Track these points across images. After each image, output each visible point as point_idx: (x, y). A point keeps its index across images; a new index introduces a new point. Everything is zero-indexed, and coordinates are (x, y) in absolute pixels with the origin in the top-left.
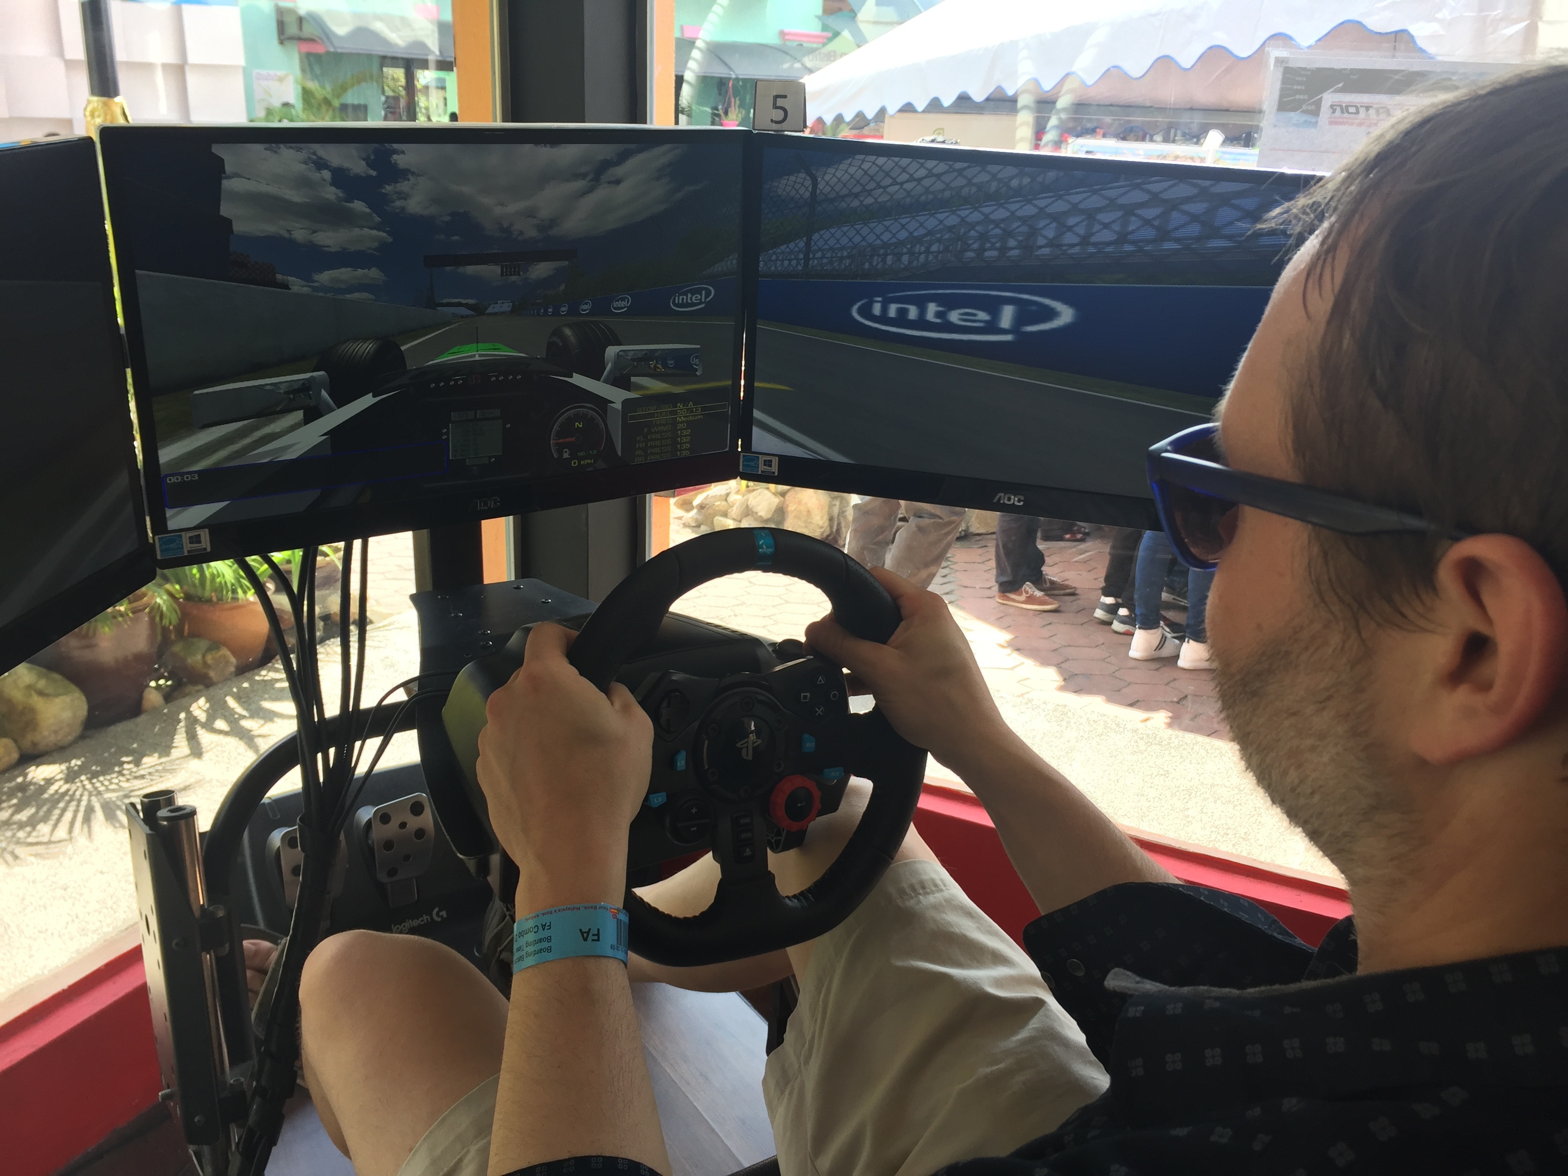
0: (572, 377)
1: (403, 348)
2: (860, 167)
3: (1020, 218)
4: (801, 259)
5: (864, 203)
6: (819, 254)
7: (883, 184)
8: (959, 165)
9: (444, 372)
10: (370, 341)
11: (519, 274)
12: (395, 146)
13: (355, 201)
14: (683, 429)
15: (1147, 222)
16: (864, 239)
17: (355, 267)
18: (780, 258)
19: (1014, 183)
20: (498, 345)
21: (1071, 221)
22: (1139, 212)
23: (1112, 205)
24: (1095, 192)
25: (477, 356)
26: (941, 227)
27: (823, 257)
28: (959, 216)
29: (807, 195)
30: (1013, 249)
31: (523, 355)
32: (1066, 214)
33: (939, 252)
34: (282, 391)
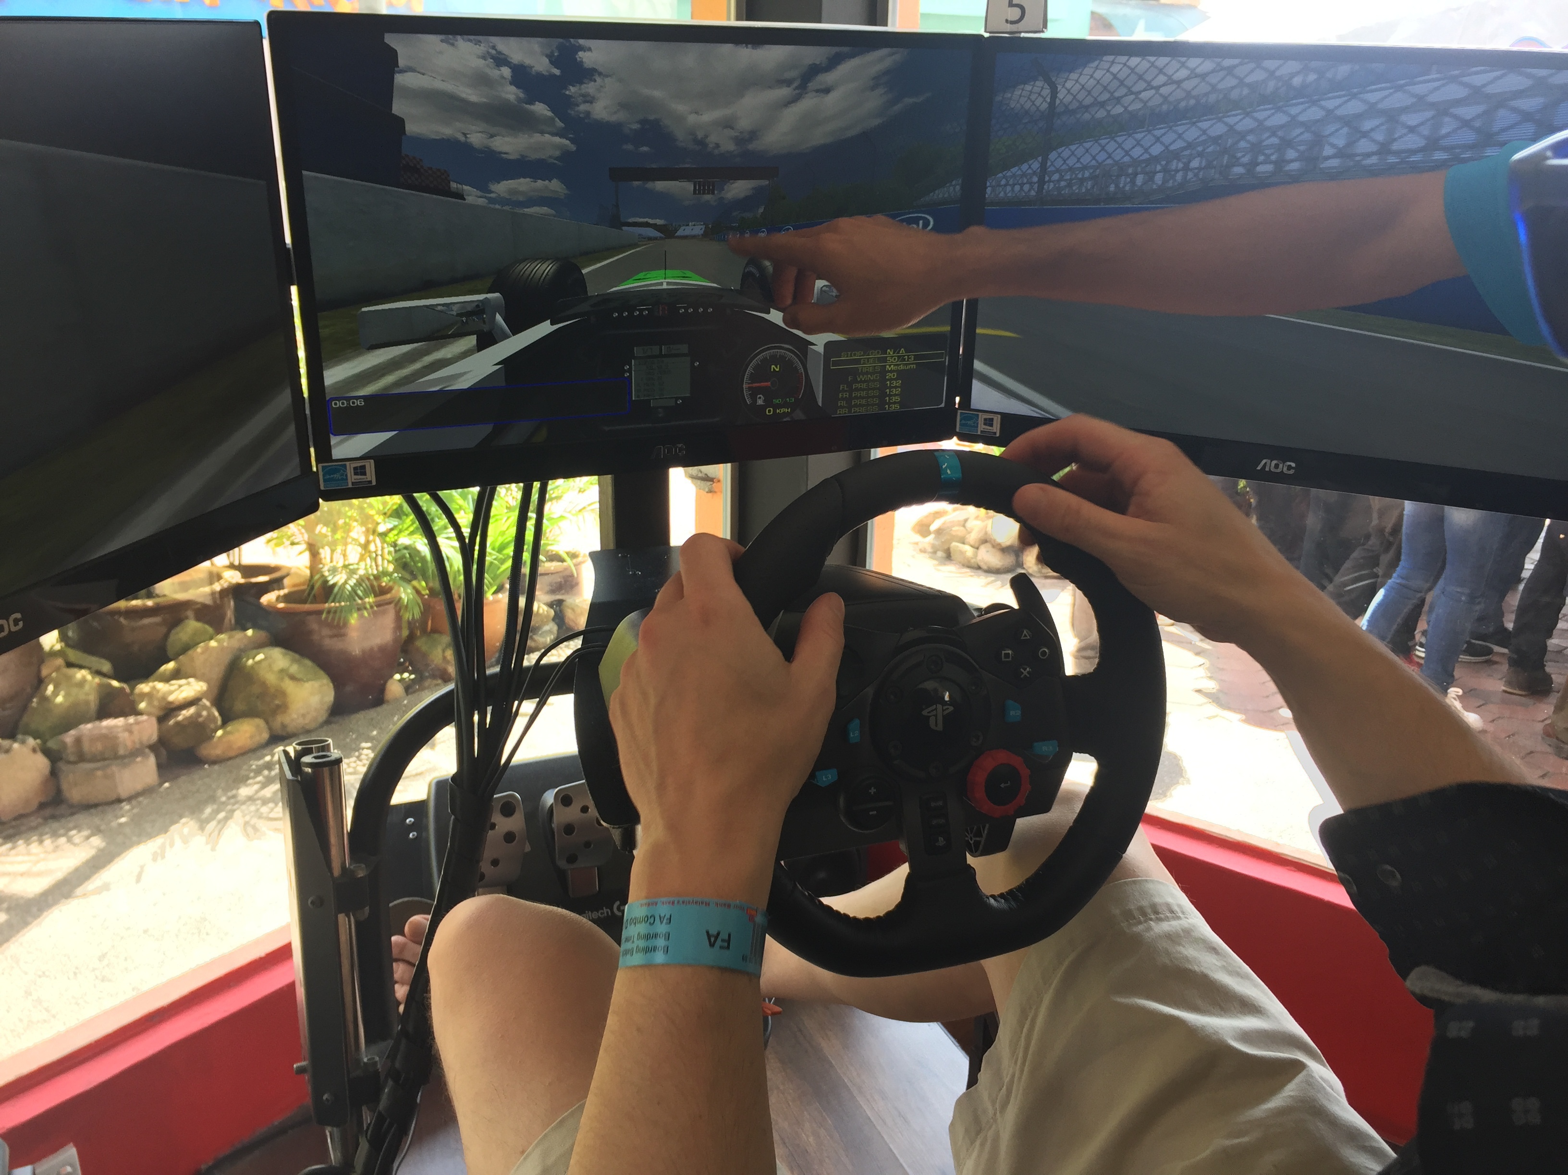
0: (768, 313)
1: (584, 271)
2: (1108, 71)
3: (1302, 124)
4: (1035, 183)
5: (1112, 113)
6: (1056, 177)
7: (1135, 89)
8: (1228, 62)
9: (627, 300)
10: (550, 261)
11: (713, 193)
12: (581, 42)
13: (537, 103)
14: (894, 379)
15: (1466, 124)
16: (1110, 156)
17: (535, 177)
18: (1011, 182)
19: (1297, 81)
20: (688, 273)
21: (1367, 125)
22: (1455, 111)
23: (1421, 102)
24: (1400, 88)
25: (665, 284)
26: (1204, 138)
27: (1061, 179)
28: (1226, 124)
29: (1045, 106)
30: (1292, 161)
31: (715, 285)
32: (1359, 116)
33: (1200, 169)
34: (454, 313)
